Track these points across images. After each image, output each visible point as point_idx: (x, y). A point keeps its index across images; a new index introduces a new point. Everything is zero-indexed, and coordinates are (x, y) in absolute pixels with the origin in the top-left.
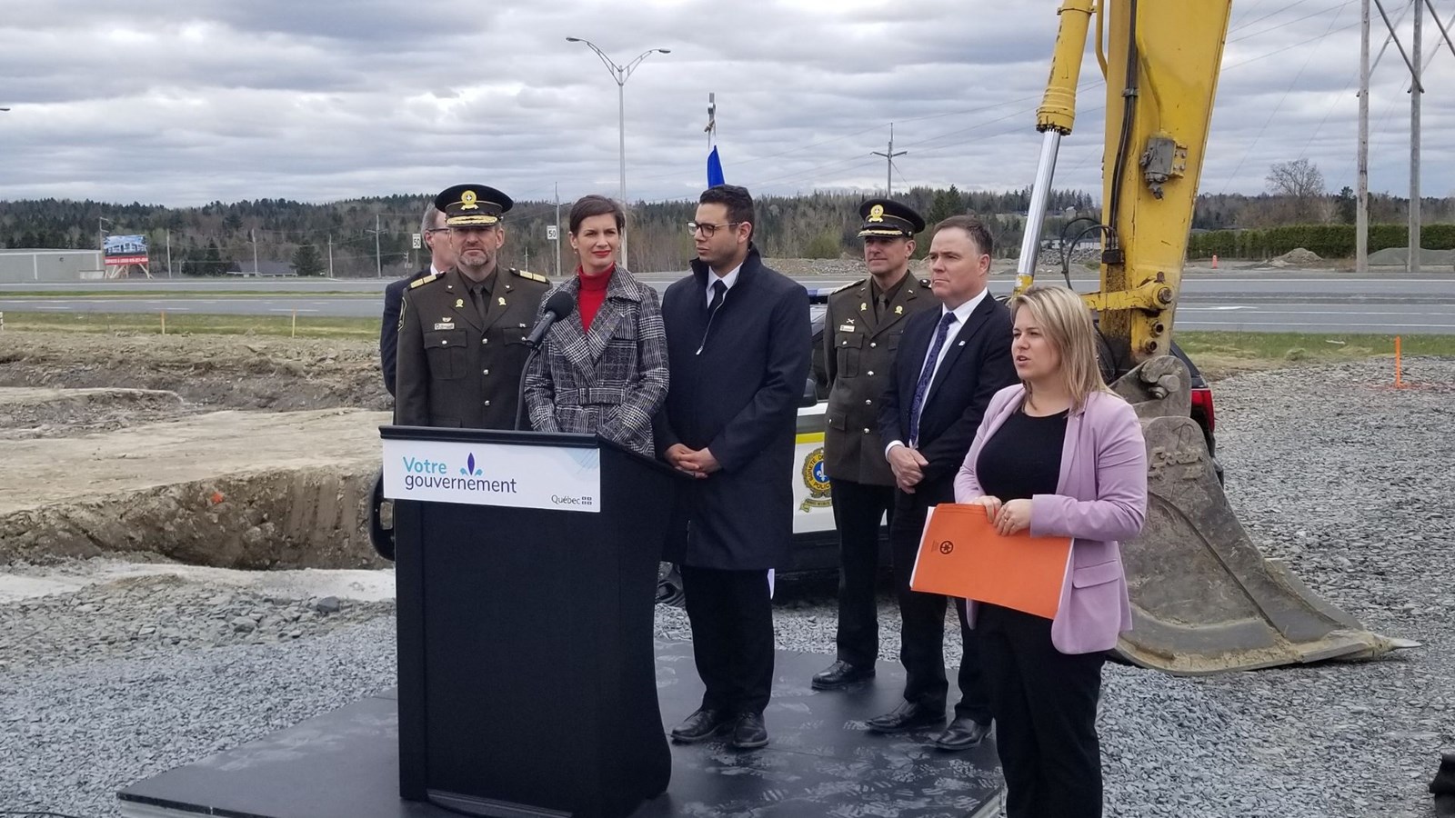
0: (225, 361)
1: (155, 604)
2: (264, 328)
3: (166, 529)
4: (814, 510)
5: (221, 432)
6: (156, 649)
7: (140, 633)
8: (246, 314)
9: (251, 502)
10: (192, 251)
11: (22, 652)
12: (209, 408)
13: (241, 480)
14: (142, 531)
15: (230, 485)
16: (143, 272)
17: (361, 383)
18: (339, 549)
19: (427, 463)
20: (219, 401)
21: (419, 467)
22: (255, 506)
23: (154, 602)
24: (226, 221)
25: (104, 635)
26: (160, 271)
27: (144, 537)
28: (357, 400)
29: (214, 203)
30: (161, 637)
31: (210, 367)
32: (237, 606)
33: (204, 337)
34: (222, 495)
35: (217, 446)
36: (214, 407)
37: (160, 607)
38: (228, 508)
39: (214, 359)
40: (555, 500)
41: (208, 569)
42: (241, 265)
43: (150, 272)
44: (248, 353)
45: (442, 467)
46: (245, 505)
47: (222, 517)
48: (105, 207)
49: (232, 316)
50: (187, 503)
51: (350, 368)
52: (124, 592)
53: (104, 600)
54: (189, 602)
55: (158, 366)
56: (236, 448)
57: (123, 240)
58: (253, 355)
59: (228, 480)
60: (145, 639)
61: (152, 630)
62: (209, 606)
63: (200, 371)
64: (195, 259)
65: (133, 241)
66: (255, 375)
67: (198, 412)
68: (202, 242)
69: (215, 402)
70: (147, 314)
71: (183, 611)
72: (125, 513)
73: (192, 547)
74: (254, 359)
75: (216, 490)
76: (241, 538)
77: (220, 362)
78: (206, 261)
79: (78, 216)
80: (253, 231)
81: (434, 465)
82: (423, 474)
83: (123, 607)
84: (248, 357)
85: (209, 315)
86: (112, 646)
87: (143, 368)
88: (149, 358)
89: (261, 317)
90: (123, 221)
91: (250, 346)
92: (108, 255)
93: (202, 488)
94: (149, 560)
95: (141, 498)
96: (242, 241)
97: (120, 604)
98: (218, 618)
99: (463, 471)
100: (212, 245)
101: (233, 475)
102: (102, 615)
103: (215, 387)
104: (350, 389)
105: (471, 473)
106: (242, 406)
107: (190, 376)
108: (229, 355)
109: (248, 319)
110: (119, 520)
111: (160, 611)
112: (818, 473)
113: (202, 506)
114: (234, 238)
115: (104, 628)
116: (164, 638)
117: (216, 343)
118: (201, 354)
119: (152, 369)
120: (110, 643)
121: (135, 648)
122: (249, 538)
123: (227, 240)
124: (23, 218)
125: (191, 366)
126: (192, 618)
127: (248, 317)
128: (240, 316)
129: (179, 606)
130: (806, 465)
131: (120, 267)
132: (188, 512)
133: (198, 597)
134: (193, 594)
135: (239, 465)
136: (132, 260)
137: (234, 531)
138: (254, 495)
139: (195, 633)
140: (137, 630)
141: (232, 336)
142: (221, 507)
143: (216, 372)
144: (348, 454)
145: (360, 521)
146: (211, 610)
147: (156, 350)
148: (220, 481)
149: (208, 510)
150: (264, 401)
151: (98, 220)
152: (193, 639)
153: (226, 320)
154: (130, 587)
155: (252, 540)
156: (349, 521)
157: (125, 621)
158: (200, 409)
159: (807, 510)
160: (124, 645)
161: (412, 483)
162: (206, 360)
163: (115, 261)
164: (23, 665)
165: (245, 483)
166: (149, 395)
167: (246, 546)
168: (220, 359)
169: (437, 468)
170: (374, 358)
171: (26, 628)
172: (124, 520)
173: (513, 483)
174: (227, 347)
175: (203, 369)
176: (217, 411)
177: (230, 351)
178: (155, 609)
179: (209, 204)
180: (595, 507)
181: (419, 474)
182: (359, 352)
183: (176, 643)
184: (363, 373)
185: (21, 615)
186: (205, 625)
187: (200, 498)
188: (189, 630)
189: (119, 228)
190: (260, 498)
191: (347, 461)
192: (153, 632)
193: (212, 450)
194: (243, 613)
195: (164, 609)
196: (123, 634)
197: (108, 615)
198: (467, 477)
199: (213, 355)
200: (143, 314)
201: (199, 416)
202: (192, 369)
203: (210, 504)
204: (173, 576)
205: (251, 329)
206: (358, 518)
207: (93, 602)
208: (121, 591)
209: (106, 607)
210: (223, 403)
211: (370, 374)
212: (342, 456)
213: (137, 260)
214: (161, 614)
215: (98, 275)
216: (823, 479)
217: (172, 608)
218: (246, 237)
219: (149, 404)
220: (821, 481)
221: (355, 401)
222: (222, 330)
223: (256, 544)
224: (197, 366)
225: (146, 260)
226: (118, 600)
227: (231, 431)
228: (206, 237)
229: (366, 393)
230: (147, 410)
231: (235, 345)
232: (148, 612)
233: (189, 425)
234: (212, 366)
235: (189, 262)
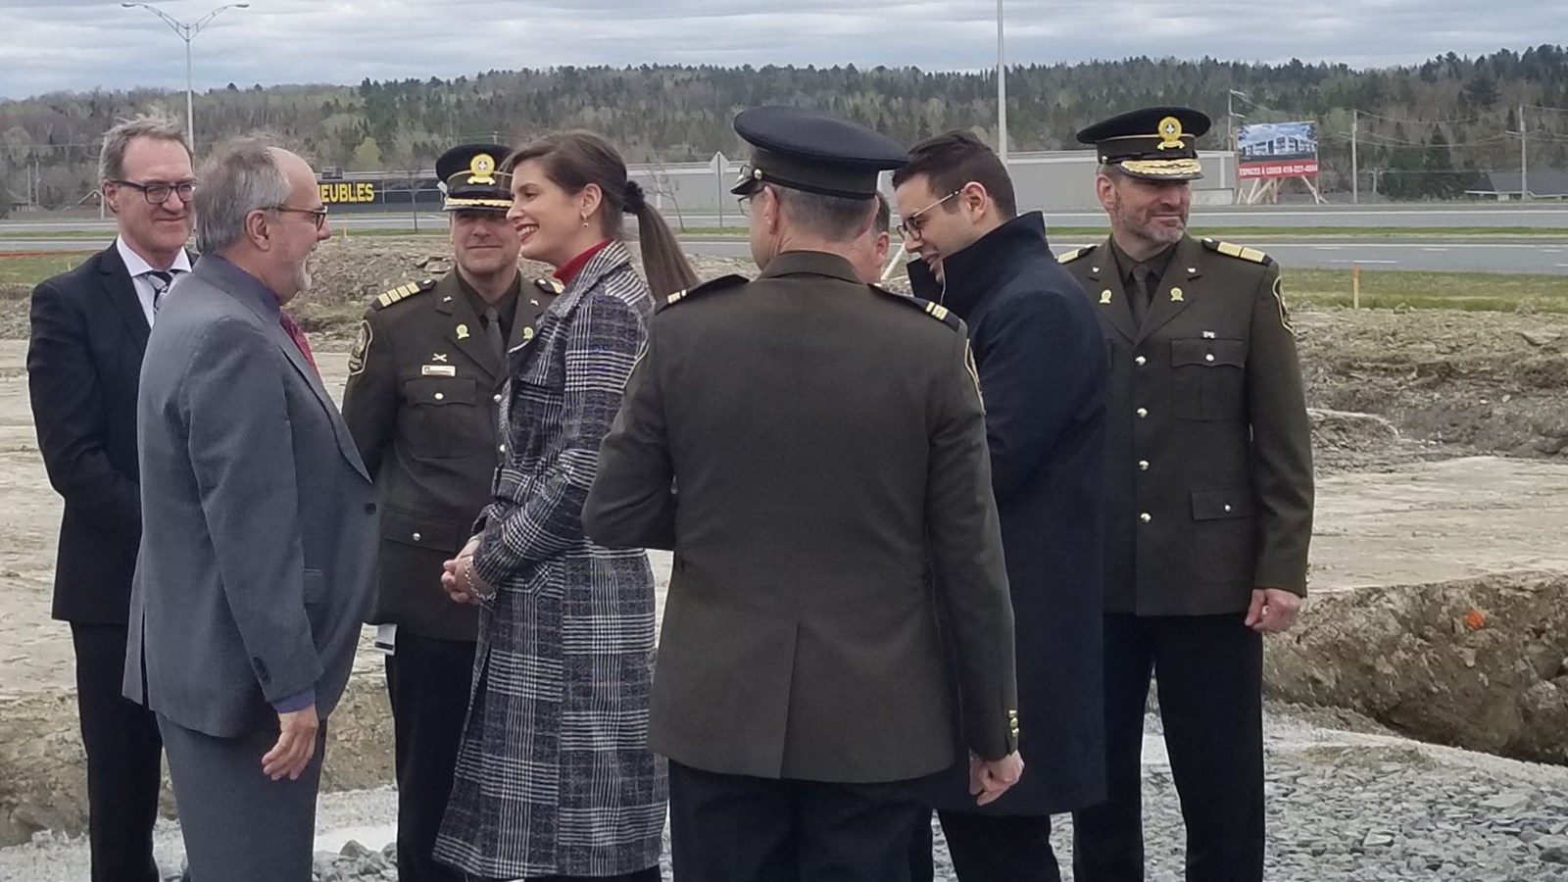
0: (1474, 363)
1: (1389, 795)
2: (1547, 299)
3: (1379, 669)
5: (1475, 495)
6: (1399, 874)
7: (1366, 842)
8: (1505, 272)
9: (1539, 633)
10: (1398, 151)
12: (1447, 449)
13: (1521, 589)
14: (1336, 670)
15: (1500, 595)
16: (1310, 192)
20: (1465, 439)
22: (1547, 642)
23: (1387, 791)
24: (1466, 92)
25: (1304, 836)
26: (1339, 188)
27: (1337, 681)
29: (1444, 56)
30: (1406, 854)
31: (1447, 373)
32: (1540, 814)
33: (1437, 316)
34: (1484, 613)
35: (1470, 521)
36: (1458, 450)
37: (1398, 802)
38: (1495, 640)
39: (1457, 356)
41: (1458, 751)
42: (1495, 178)
43: (1320, 192)
44: (1521, 347)
46: (1527, 638)
47: (1482, 655)
48: (1238, 69)
49: (1483, 276)
50: (1417, 623)
52: (1330, 770)
53: (1295, 778)
54: (1450, 797)
55: (1350, 366)
56: (1507, 527)
57: (1274, 131)
58: (1533, 351)
59: (1496, 586)
60: (1379, 853)
61: (1388, 839)
62: (1489, 808)
63: (1429, 379)
64: (1403, 167)
65: (1291, 133)
66: (1535, 390)
67: (1427, 457)
68: (1417, 133)
69: (1457, 441)
70: (1318, 270)
71: (1441, 813)
72: (1306, 633)
73: (1424, 708)
74: (1536, 358)
75: (1473, 604)
76: (1518, 700)
77: (1471, 364)
78: (1425, 172)
79: (1190, 89)
80: (1521, 109)
83: (1330, 793)
84: (1523, 356)
85: (1435, 274)
86: (1318, 859)
87: (1321, 370)
88: (1332, 353)
89: (1539, 278)
90: (1270, 96)
91: (1528, 334)
92: (1244, 159)
93: (1445, 597)
94: (1347, 724)
95: (1335, 606)
96: (1495, 128)
97: (1323, 788)
98: (1507, 833)
100: (1438, 139)
101: (1506, 577)
102: (1293, 803)
103: (1458, 410)
106: (1508, 449)
107: (1410, 389)
108: (1485, 350)
109: (1511, 283)
110: (1295, 645)
111: (1397, 808)
113: (1444, 632)
114: (1480, 124)
115: (1302, 826)
116: (1411, 855)
117: (1459, 327)
118: (1430, 346)
119: (1338, 373)
120: (1315, 853)
121: (1361, 866)
122: (1535, 702)
123: (1467, 128)
124: (1091, 94)
125: (1411, 370)
126: (1457, 827)
127: (1512, 277)
128: (1495, 275)
129: (1432, 803)
131: (1262, 184)
132: (1419, 641)
133: (1466, 790)
134: (1457, 785)
135: (1518, 559)
136: (1289, 169)
137: (1508, 686)
138: (1545, 619)
139: (1468, 853)
140: (1361, 837)
141: (1489, 314)
142: (1482, 637)
143: (1458, 383)
146: (1491, 816)
147: (1346, 337)
148: (1481, 587)
149: (1456, 642)
150: (1553, 441)
151: (1224, 96)
152: (1465, 865)
153: (1467, 284)
154: (1337, 761)
155: (1540, 706)
157: (1336, 818)
158: (1430, 451)
160: (1340, 859)
162: (1440, 358)
163: (1256, 171)
164: (1171, 872)
165: (1528, 595)
166: (1335, 421)
167: (1527, 716)
168: (1467, 358)
171: (1166, 811)
172: (1304, 646)
174: (1481, 334)
175: (1436, 376)
176: (1466, 456)
177: (1488, 343)
178: (1388, 803)
179: (1433, 59)
183: (1435, 868)
185: (1155, 790)
186: (1483, 843)
187: (1443, 617)
188: (1456, 846)
189: (1262, 108)
190: (1557, 626)
192: (1390, 844)
193: (1461, 528)
194: (1554, 829)
195: (1405, 805)
196: (1336, 840)
197: (1305, 805)
199: (1453, 349)
200: (1312, 271)
201: (1429, 464)
202: (1414, 375)
203: (1461, 628)
204: (1411, 752)
205: (1526, 300)
207: (1275, 781)
208: (1325, 767)
209: (1300, 791)
210: (1470, 442)
213: (1298, 169)
214: (1400, 813)
215: (1224, 198)
217: (1422, 806)
218: (1504, 122)
219: (1336, 437)
222: (1464, 302)
223: (1547, 714)
224: (1422, 370)
225: (1315, 168)
226: (1320, 782)
227: (1495, 496)
228: (1425, 123)
230: (1332, 448)
231: (1498, 331)
232: (1375, 807)
233: (1413, 479)
234: (1452, 370)
235: (1393, 171)
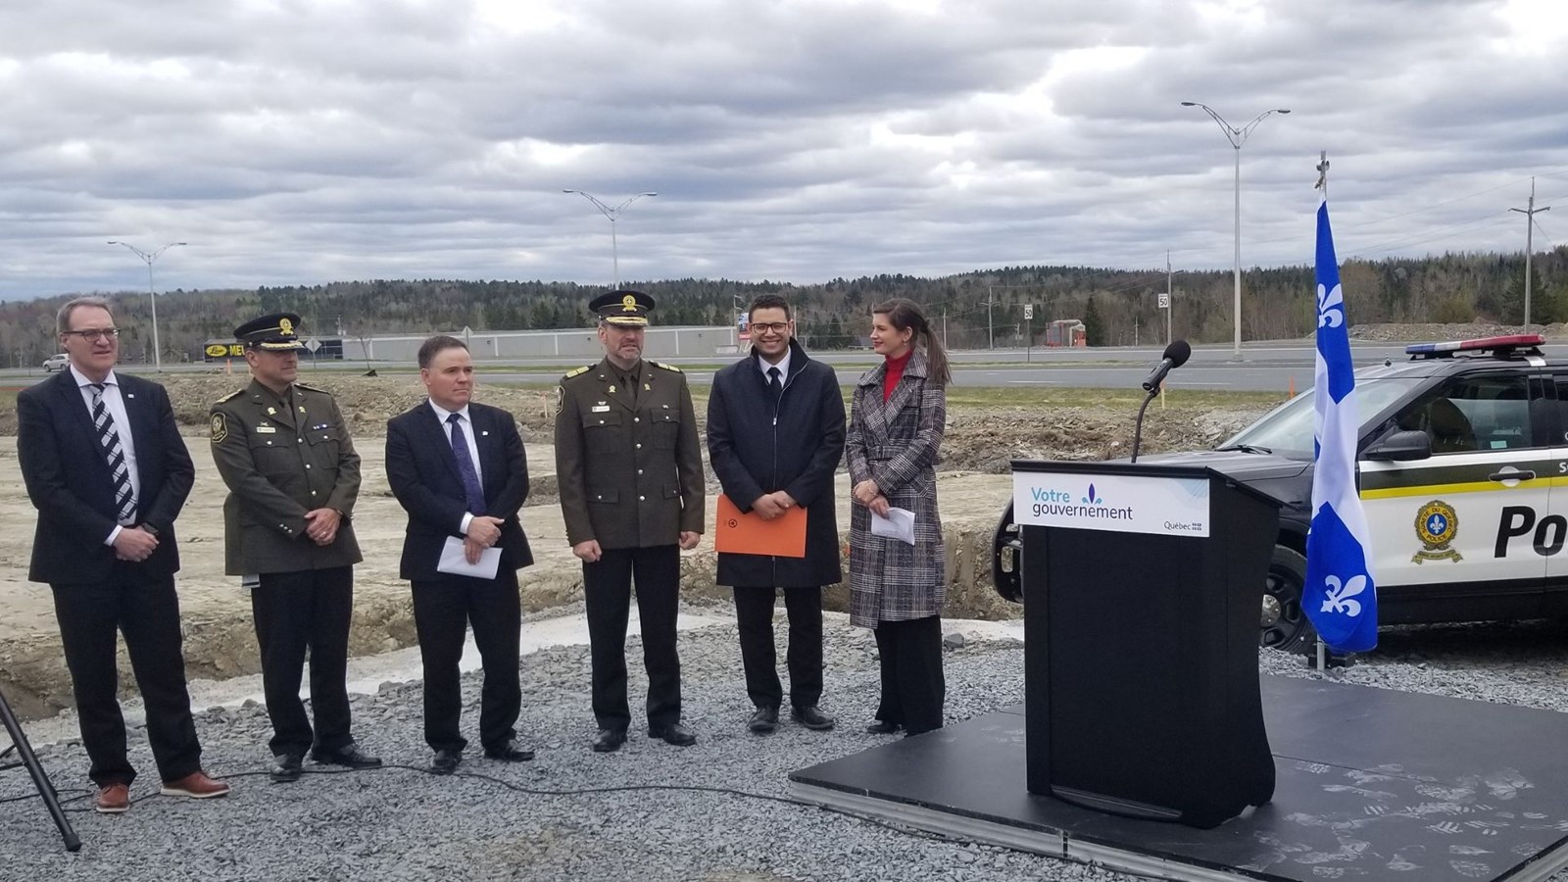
4: (1426, 561)
10: (815, 327)
11: (695, 670)
17: (977, 448)
18: (958, 602)
19: (1052, 493)
21: (1045, 497)
24: (847, 297)
28: (973, 465)
29: (837, 279)
40: (1167, 525)
41: (841, 614)
42: (862, 340)
45: (1066, 497)
48: (738, 285)
51: (966, 434)
62: (850, 638)
64: (819, 334)
68: (825, 318)
78: (828, 337)
79: (714, 295)
81: (1058, 495)
82: (1048, 503)
92: (742, 331)
96: (861, 315)
98: (856, 649)
99: (1084, 500)
100: (835, 320)
104: (966, 455)
105: (1092, 500)
112: (1432, 525)
114: (855, 313)
123: (848, 315)
124: (666, 297)
126: (834, 648)
130: (1418, 518)
139: (837, 660)
144: (966, 512)
145: (977, 575)
146: (851, 641)
151: (732, 298)
152: (836, 665)
156: (967, 576)
159: (1420, 562)
161: (1039, 510)
169: (1061, 497)
170: (988, 424)
173: (1129, 510)
179: (832, 281)
180: (1205, 533)
181: (1045, 503)
182: (974, 418)
184: (978, 439)
185: (691, 641)
191: (965, 519)
198: (1088, 506)
206: (975, 573)
211: (984, 439)
212: (961, 514)
215: (734, 350)
216: (1437, 532)
218: (865, 312)
220: (1435, 534)
221: (971, 466)
228: (829, 313)
229: (981, 457)
235: (814, 336)
